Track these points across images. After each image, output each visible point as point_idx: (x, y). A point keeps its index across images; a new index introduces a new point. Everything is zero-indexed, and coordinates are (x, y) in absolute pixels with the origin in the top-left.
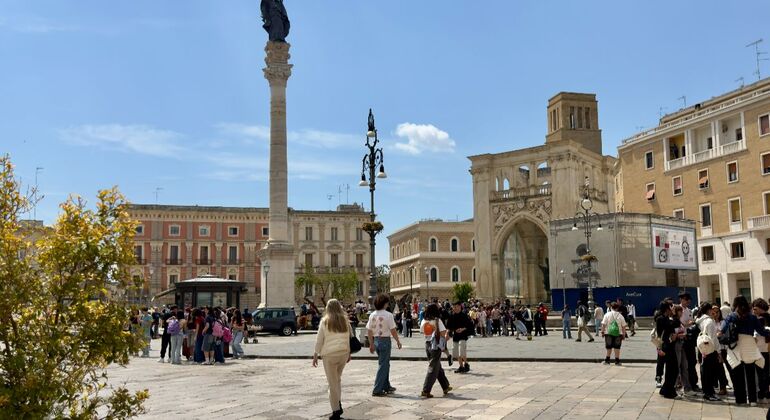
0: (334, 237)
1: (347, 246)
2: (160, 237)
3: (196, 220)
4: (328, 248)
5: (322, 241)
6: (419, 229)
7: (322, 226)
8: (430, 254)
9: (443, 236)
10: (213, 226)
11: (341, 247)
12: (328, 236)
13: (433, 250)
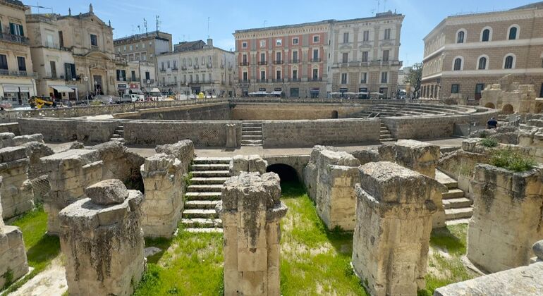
0: (366, 39)
1: (376, 45)
2: (255, 49)
3: (275, 36)
4: (360, 47)
5: (356, 42)
6: (447, 24)
7: (356, 30)
8: (456, 46)
9: (471, 28)
10: (283, 39)
11: (371, 46)
12: (361, 38)
13: (461, 41)
